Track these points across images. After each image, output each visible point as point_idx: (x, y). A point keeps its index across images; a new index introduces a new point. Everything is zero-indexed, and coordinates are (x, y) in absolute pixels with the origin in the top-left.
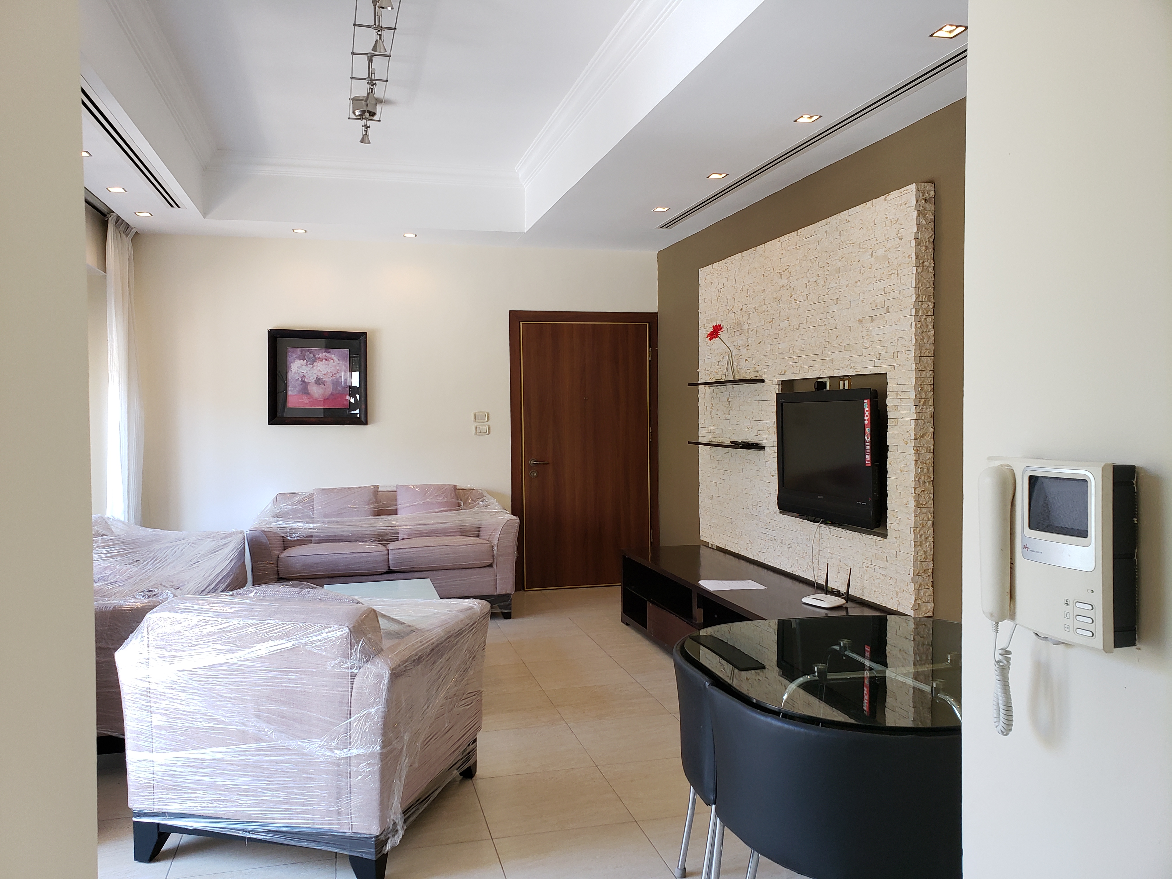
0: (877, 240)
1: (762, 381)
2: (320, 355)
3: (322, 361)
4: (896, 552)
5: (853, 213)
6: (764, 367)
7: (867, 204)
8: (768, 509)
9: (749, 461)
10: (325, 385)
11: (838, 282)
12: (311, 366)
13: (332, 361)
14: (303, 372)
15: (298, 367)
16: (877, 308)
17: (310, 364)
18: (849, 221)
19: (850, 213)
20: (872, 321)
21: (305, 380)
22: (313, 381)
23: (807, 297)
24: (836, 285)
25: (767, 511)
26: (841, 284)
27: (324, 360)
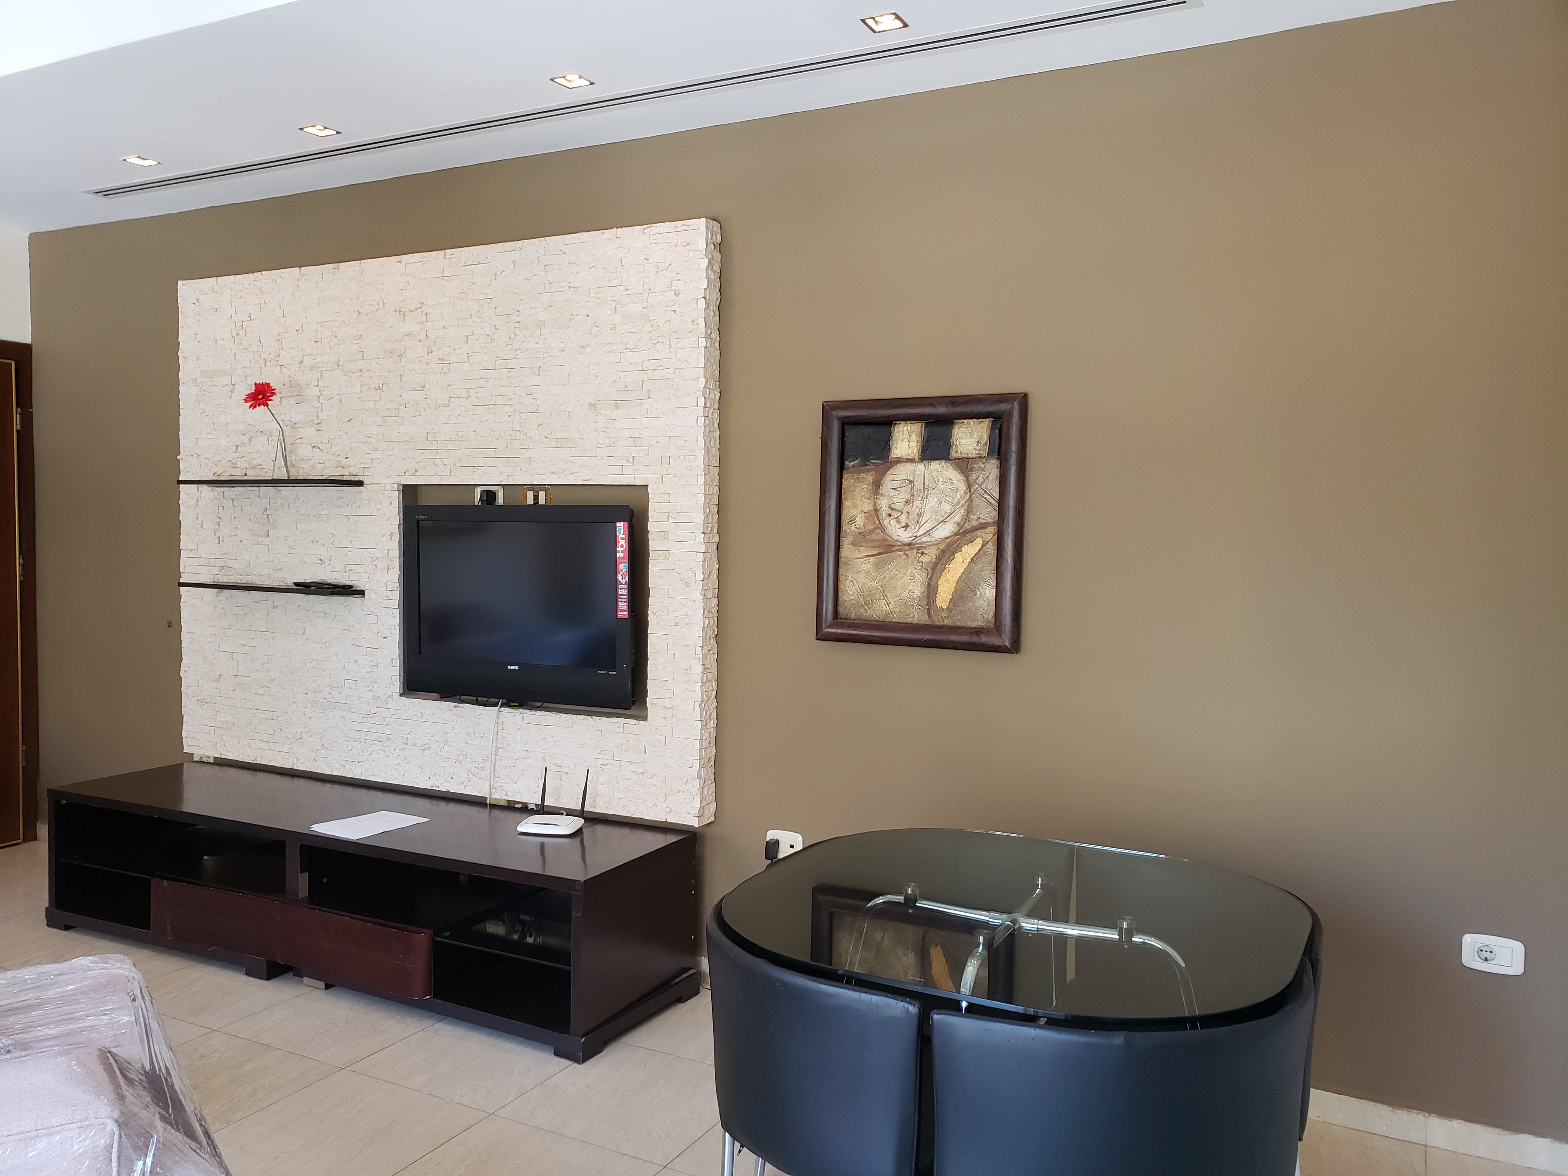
0: (627, 290)
1: (360, 483)
4: (666, 737)
5: (575, 242)
6: (362, 461)
7: (604, 233)
8: (370, 691)
9: (322, 614)
11: (540, 341)
16: (626, 389)
18: (565, 253)
19: (567, 242)
20: (617, 407)
23: (468, 357)
24: (537, 346)
25: (370, 695)
26: (547, 346)
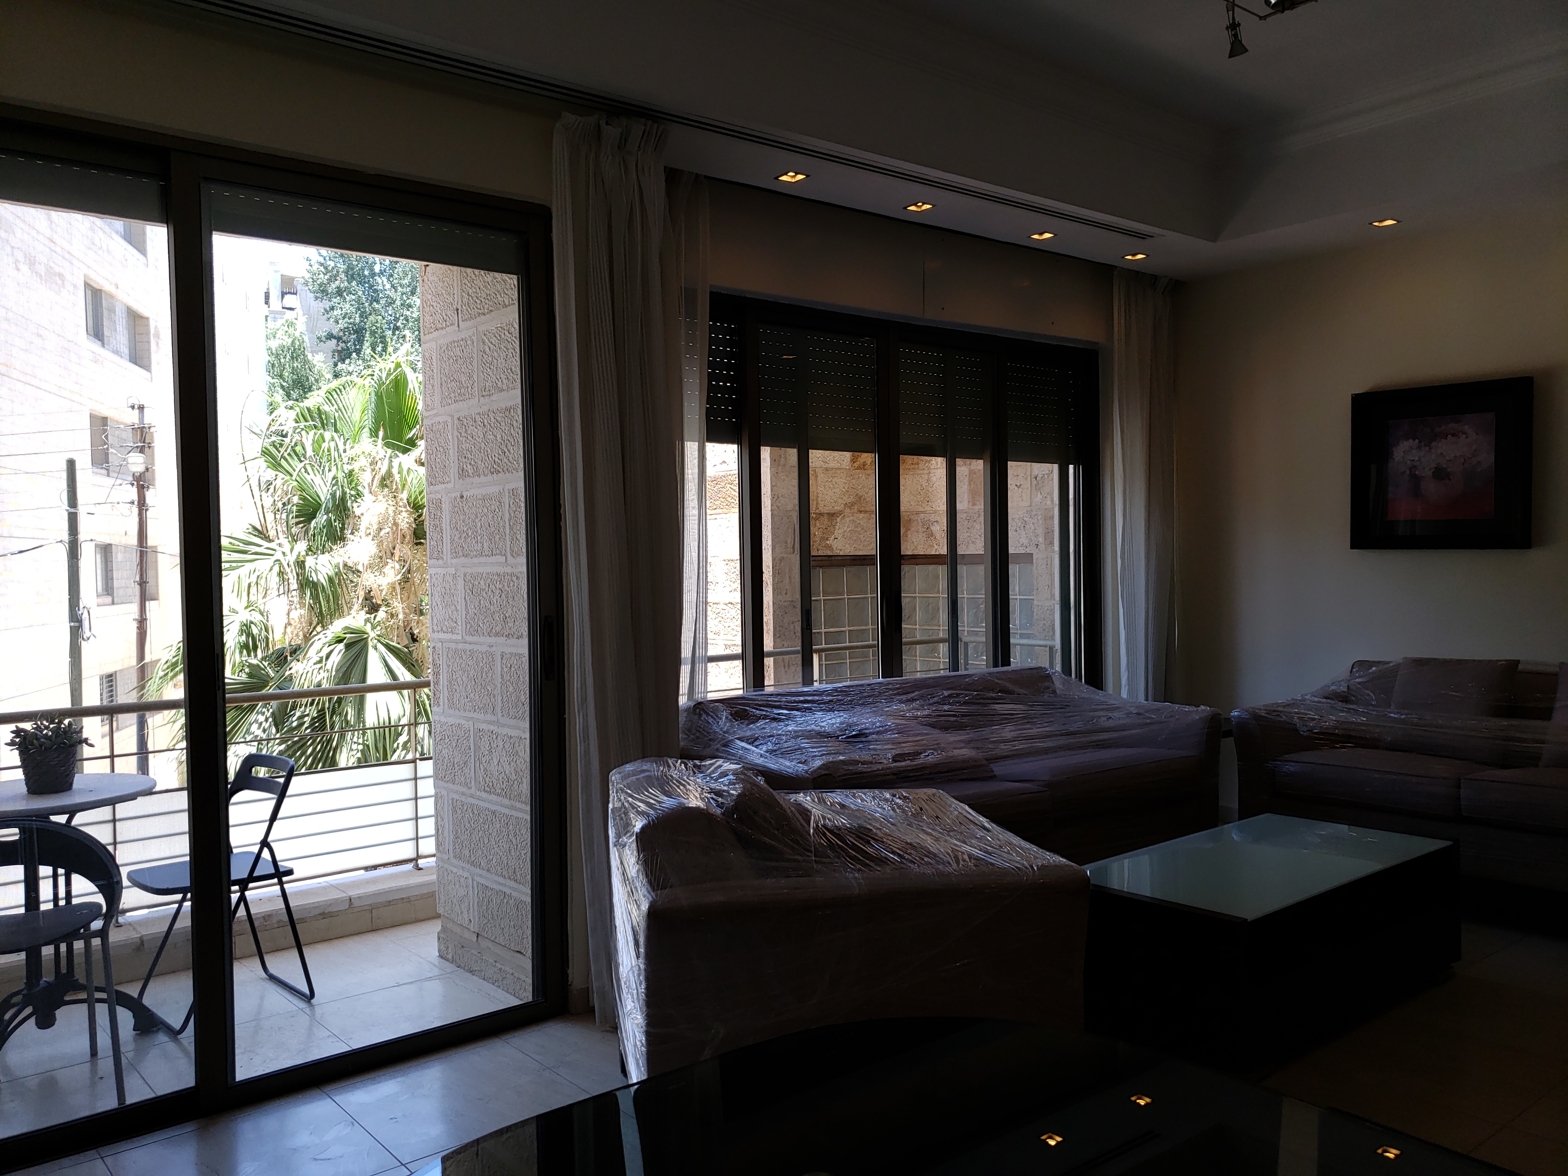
2: (1443, 427)
3: (1446, 438)
10: (1450, 480)
12: (1427, 448)
13: (1464, 436)
14: (1413, 460)
15: (1404, 452)
17: (1425, 446)
21: (1417, 473)
22: (1430, 473)
27: (1449, 436)
